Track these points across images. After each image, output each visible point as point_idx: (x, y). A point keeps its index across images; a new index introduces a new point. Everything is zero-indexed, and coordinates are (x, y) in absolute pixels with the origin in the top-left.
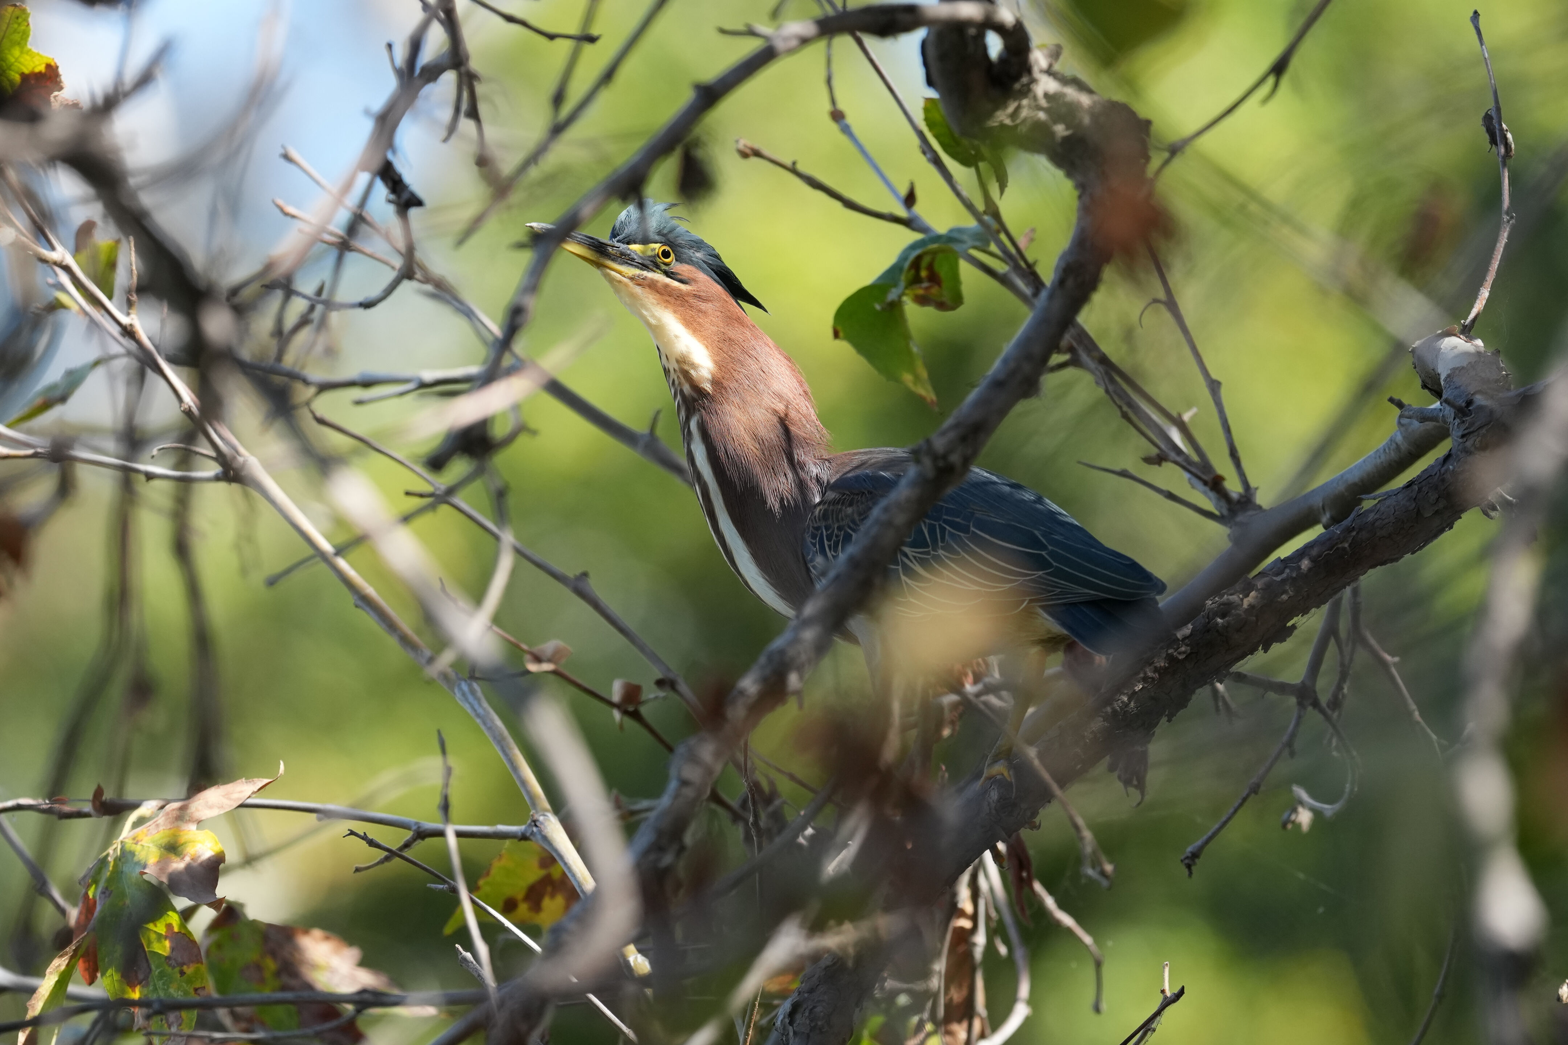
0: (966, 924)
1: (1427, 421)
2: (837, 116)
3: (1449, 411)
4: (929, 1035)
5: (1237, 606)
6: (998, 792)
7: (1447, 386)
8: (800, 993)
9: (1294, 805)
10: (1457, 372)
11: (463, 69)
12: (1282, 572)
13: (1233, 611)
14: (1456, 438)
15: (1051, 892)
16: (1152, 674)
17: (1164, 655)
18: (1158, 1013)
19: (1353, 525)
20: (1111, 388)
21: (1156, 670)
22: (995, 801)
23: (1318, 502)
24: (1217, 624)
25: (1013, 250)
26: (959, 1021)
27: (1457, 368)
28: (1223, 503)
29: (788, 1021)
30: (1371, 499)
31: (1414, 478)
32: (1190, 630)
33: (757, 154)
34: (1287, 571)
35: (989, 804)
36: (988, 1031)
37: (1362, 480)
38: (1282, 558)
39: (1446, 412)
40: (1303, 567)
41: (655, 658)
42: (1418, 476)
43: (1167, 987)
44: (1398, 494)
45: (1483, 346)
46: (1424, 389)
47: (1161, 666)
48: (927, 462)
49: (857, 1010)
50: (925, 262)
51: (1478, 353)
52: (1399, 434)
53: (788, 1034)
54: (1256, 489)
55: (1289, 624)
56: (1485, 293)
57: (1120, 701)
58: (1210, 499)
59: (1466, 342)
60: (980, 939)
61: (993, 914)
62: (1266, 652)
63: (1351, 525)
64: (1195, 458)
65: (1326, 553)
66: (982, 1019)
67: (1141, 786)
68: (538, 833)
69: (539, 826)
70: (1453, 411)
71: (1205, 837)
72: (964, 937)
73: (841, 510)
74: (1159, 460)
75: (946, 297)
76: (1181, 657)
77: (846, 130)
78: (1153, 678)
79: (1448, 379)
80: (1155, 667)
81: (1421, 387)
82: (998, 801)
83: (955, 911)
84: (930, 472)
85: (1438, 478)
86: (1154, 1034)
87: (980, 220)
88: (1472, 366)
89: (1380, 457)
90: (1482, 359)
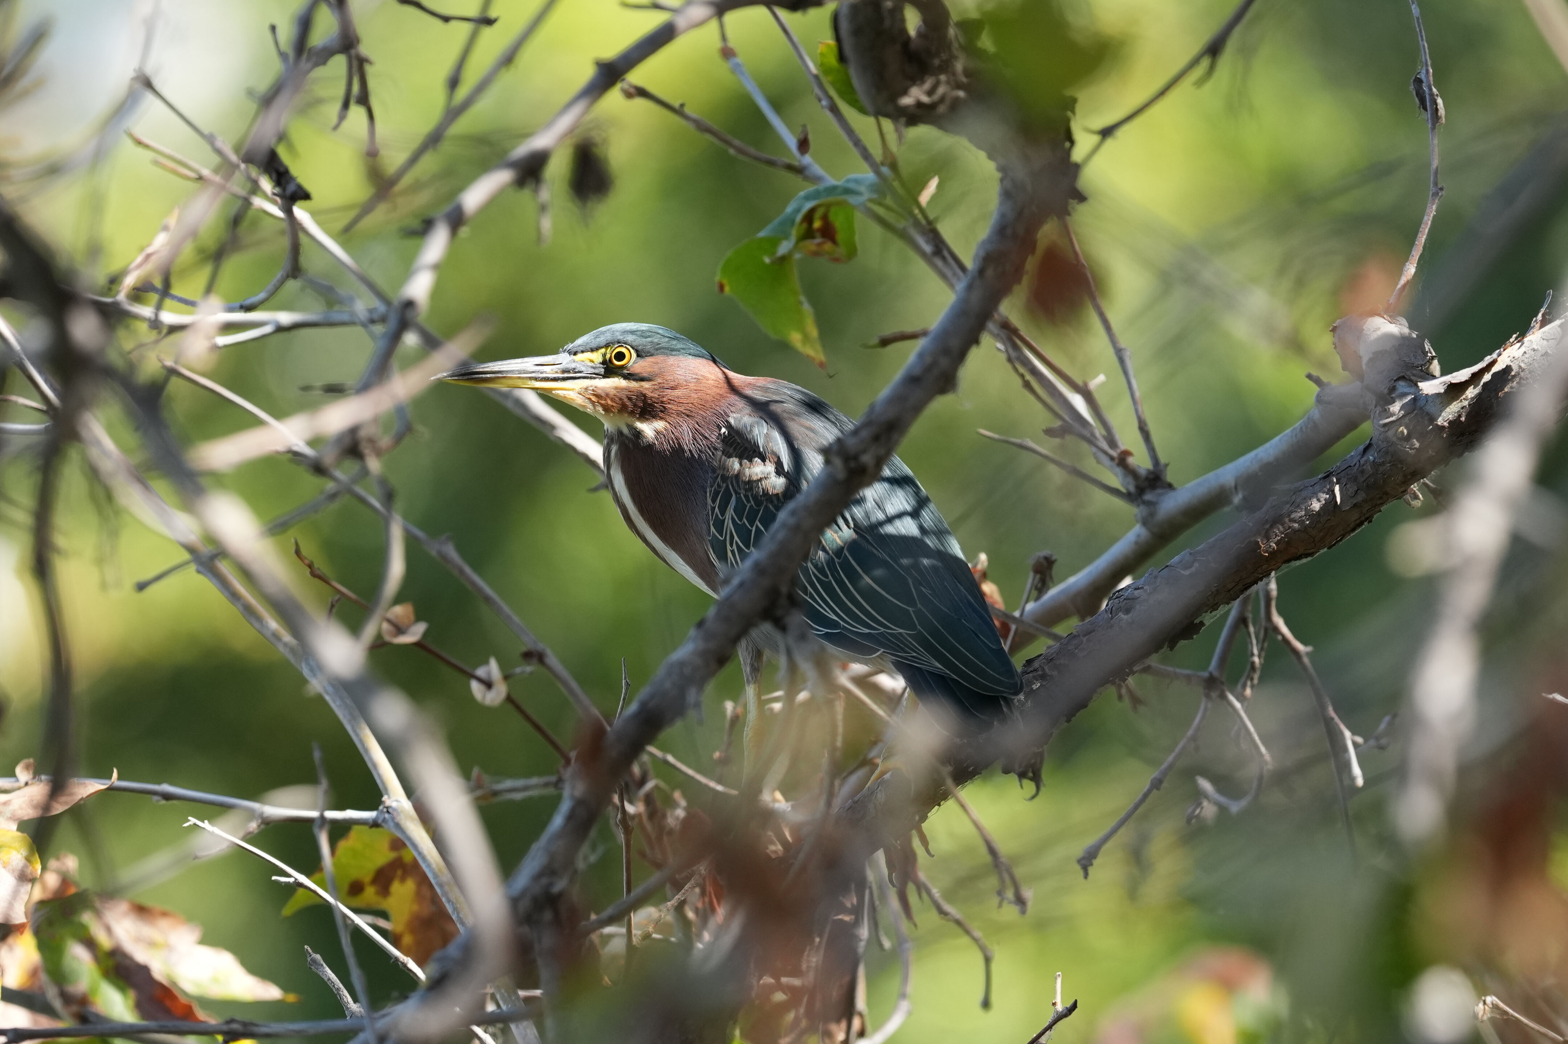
2: (728, 53)
3: (1370, 397)
5: (1142, 600)
7: (1369, 370)
9: (1198, 798)
10: (1380, 355)
11: (353, 52)
12: (1190, 567)
13: (1138, 606)
16: (1051, 671)
18: (1050, 1026)
20: (1013, 354)
21: (1055, 667)
23: (1230, 483)
24: (1121, 619)
26: (838, 1019)
27: (1380, 352)
28: (1131, 479)
32: (1093, 625)
33: (642, 93)
34: (1196, 565)
37: (1277, 460)
40: (1212, 561)
43: (1058, 1000)
45: (1407, 327)
48: (839, 460)
50: (818, 214)
51: (1403, 336)
52: (1317, 412)
54: (1166, 465)
55: (1198, 620)
56: (1411, 269)
58: (1117, 474)
59: (1390, 322)
60: (863, 932)
65: (1237, 546)
67: (1036, 780)
68: (390, 820)
69: (392, 812)
74: (1063, 432)
75: (840, 252)
77: (737, 70)
79: (1370, 363)
81: (1342, 366)
84: (839, 473)
85: (1358, 469)
87: (878, 173)
88: (1396, 349)
89: (1296, 436)
90: (1407, 342)
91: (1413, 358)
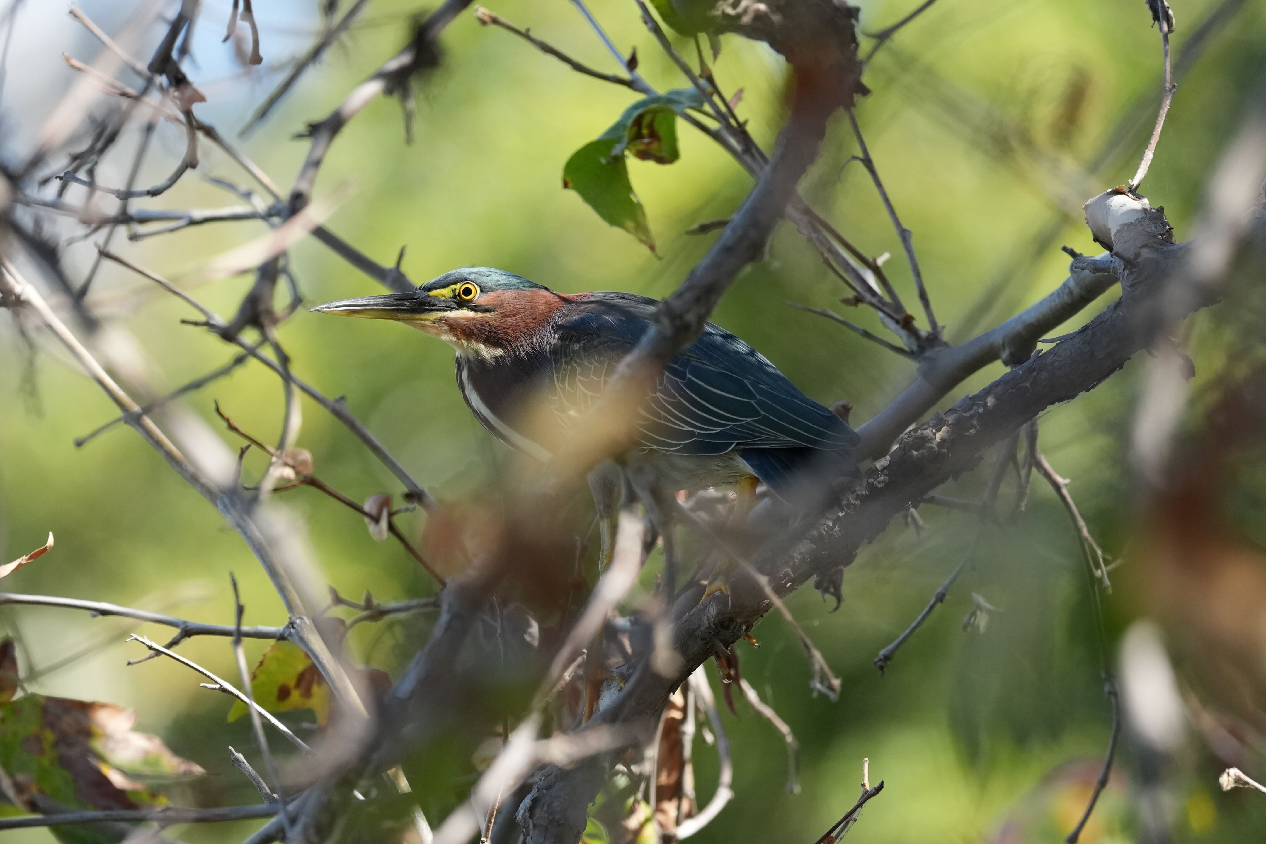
0: (676, 715)
1: (1100, 272)
3: (1119, 263)
5: (930, 439)
6: (716, 608)
7: (1117, 240)
8: (538, 790)
9: (974, 610)
10: (1126, 227)
12: (971, 409)
13: (926, 444)
14: (1125, 288)
16: (855, 501)
17: (865, 484)
18: (858, 807)
19: (1034, 366)
21: (858, 497)
22: (714, 616)
23: (998, 339)
24: (912, 456)
25: (723, 109)
26: (670, 799)
27: (1126, 224)
28: (913, 340)
29: (529, 815)
30: (1050, 343)
31: (1088, 324)
32: (888, 462)
33: (497, 22)
34: (975, 407)
35: (708, 619)
36: (695, 809)
37: (1038, 321)
38: (970, 396)
39: (1116, 263)
40: (989, 404)
41: (401, 474)
42: (1092, 321)
43: (866, 781)
44: (1073, 338)
45: (1148, 203)
46: (1096, 242)
47: (862, 494)
48: (665, 321)
50: (646, 121)
51: (1145, 210)
52: (1071, 280)
53: (528, 826)
54: (944, 327)
55: (978, 455)
56: (1149, 155)
57: (825, 526)
58: (901, 336)
59: (1134, 200)
60: (689, 728)
61: (702, 706)
62: (956, 480)
63: (1032, 366)
64: (888, 299)
65: (1010, 391)
66: (690, 800)
67: (837, 593)
68: (295, 634)
69: (296, 628)
70: (1122, 263)
71: (896, 642)
72: (674, 727)
73: (568, 345)
74: (858, 300)
75: (664, 154)
76: (879, 486)
78: (855, 505)
79: (1118, 234)
80: (858, 495)
81: (1093, 240)
82: (717, 616)
83: (668, 703)
84: (669, 332)
85: (1110, 323)
86: (855, 824)
87: (696, 84)
88: (1139, 222)
89: (1054, 300)
90: (1148, 216)
91: (1154, 229)
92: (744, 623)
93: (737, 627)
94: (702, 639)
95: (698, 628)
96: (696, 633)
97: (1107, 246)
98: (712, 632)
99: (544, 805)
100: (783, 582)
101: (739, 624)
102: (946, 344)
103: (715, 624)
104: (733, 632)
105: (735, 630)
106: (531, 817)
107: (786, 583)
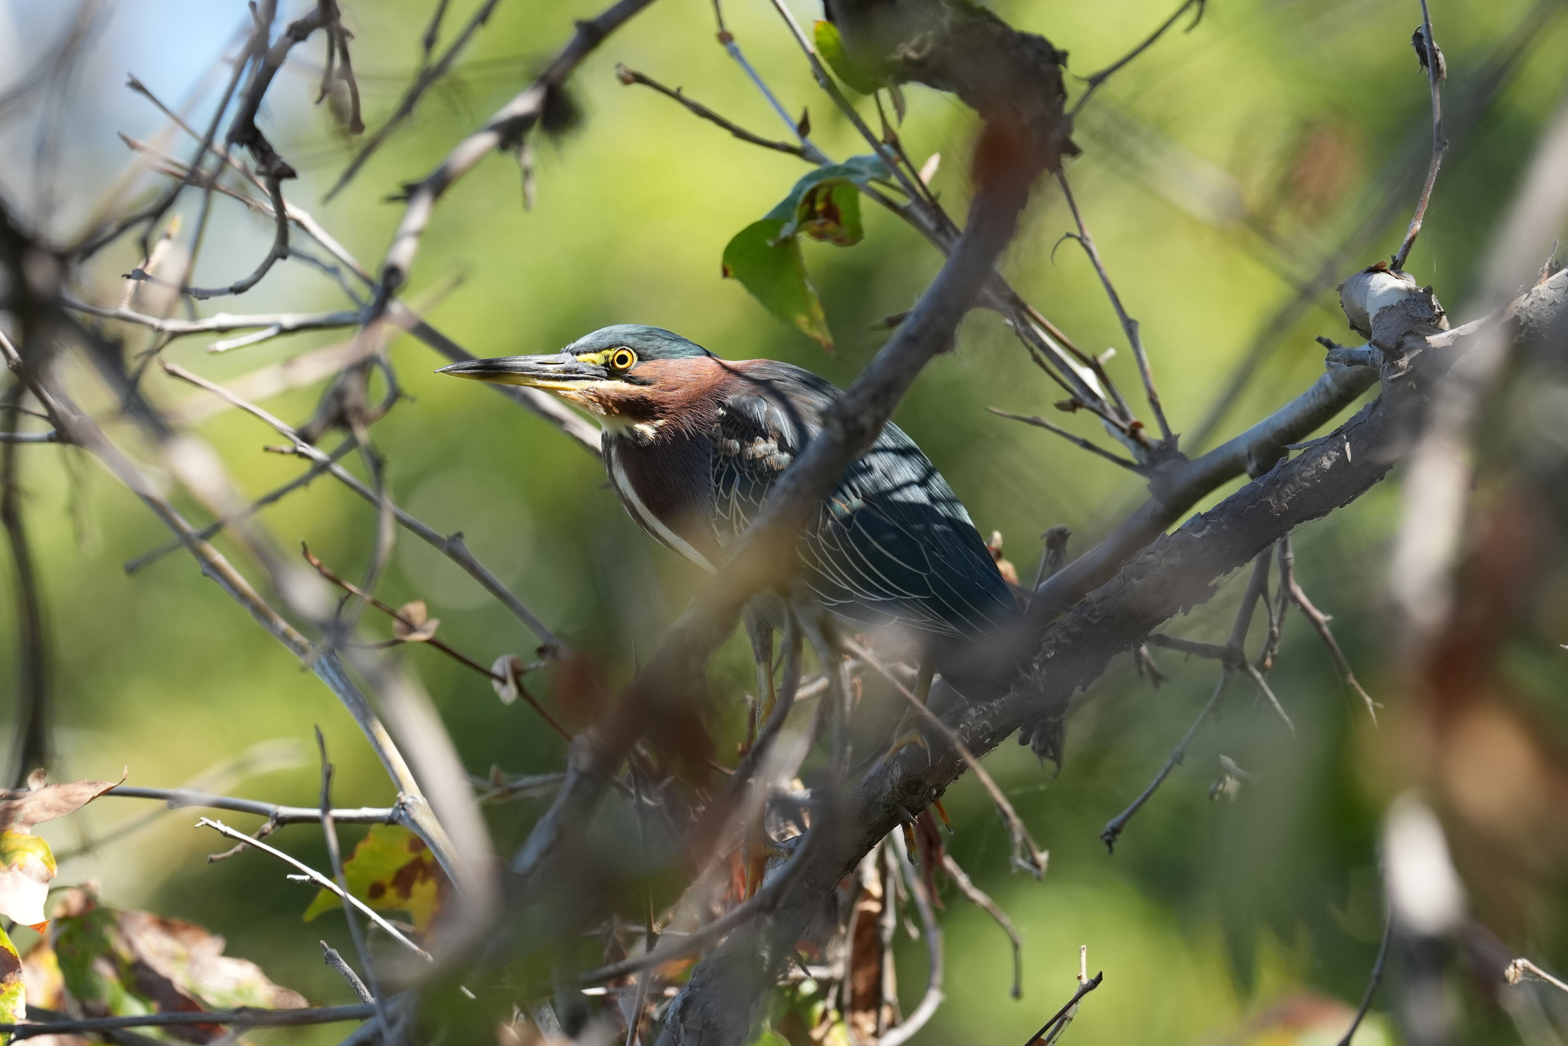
0: (874, 907)
1: (1355, 364)
2: (725, 38)
3: (1378, 354)
4: (833, 1024)
5: (1154, 565)
6: (901, 769)
7: (1376, 326)
8: (691, 988)
9: (1220, 773)
10: (1387, 311)
12: (1202, 528)
13: (1151, 572)
14: (1385, 382)
15: (965, 869)
16: (1064, 640)
18: (1075, 1000)
19: (1279, 475)
20: (1020, 328)
21: (1069, 636)
22: (898, 779)
23: (1242, 449)
24: (1134, 586)
25: (914, 182)
26: (866, 1010)
27: (1386, 307)
28: (1142, 452)
29: (679, 1018)
30: (1296, 449)
31: (1342, 426)
33: (640, 79)
34: (1208, 526)
35: (892, 782)
36: (899, 1019)
37: (1290, 426)
38: (1202, 514)
39: (1375, 354)
40: (1225, 523)
41: (534, 624)
42: (1346, 423)
43: (1083, 974)
44: (1326, 441)
46: (1353, 329)
47: (1074, 632)
48: (836, 424)
49: (753, 1005)
50: (821, 195)
52: (1328, 376)
53: (679, 1031)
55: (1211, 584)
58: (1129, 447)
60: (890, 921)
61: (903, 895)
62: (1186, 614)
63: (1276, 477)
64: (1111, 403)
65: (1249, 507)
66: (892, 1007)
67: (1057, 758)
68: (406, 817)
69: (407, 809)
70: (1382, 353)
71: (1126, 812)
72: (871, 922)
74: (1074, 405)
76: (1095, 622)
77: (735, 53)
78: (1065, 644)
80: (1068, 633)
81: (1349, 327)
82: (902, 778)
83: (862, 893)
84: (839, 437)
85: (1368, 426)
86: (1071, 1023)
87: (879, 150)
88: (1404, 304)
89: (1308, 401)
90: (1413, 297)
91: (1420, 312)
92: (935, 786)
93: (926, 792)
94: (885, 806)
95: (880, 792)
96: (877, 799)
97: (1366, 333)
98: (896, 798)
99: (697, 1006)
100: (981, 737)
101: (928, 788)
102: (1182, 457)
103: (899, 788)
104: (922, 797)
105: (924, 795)
106: (682, 1020)
107: (984, 739)
